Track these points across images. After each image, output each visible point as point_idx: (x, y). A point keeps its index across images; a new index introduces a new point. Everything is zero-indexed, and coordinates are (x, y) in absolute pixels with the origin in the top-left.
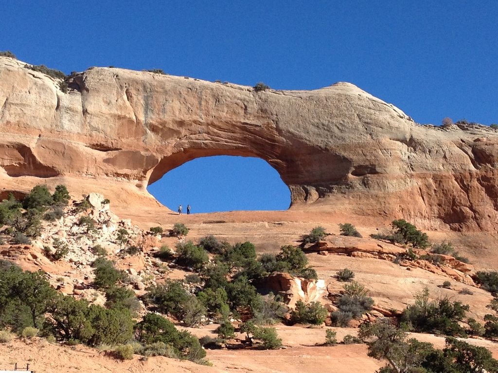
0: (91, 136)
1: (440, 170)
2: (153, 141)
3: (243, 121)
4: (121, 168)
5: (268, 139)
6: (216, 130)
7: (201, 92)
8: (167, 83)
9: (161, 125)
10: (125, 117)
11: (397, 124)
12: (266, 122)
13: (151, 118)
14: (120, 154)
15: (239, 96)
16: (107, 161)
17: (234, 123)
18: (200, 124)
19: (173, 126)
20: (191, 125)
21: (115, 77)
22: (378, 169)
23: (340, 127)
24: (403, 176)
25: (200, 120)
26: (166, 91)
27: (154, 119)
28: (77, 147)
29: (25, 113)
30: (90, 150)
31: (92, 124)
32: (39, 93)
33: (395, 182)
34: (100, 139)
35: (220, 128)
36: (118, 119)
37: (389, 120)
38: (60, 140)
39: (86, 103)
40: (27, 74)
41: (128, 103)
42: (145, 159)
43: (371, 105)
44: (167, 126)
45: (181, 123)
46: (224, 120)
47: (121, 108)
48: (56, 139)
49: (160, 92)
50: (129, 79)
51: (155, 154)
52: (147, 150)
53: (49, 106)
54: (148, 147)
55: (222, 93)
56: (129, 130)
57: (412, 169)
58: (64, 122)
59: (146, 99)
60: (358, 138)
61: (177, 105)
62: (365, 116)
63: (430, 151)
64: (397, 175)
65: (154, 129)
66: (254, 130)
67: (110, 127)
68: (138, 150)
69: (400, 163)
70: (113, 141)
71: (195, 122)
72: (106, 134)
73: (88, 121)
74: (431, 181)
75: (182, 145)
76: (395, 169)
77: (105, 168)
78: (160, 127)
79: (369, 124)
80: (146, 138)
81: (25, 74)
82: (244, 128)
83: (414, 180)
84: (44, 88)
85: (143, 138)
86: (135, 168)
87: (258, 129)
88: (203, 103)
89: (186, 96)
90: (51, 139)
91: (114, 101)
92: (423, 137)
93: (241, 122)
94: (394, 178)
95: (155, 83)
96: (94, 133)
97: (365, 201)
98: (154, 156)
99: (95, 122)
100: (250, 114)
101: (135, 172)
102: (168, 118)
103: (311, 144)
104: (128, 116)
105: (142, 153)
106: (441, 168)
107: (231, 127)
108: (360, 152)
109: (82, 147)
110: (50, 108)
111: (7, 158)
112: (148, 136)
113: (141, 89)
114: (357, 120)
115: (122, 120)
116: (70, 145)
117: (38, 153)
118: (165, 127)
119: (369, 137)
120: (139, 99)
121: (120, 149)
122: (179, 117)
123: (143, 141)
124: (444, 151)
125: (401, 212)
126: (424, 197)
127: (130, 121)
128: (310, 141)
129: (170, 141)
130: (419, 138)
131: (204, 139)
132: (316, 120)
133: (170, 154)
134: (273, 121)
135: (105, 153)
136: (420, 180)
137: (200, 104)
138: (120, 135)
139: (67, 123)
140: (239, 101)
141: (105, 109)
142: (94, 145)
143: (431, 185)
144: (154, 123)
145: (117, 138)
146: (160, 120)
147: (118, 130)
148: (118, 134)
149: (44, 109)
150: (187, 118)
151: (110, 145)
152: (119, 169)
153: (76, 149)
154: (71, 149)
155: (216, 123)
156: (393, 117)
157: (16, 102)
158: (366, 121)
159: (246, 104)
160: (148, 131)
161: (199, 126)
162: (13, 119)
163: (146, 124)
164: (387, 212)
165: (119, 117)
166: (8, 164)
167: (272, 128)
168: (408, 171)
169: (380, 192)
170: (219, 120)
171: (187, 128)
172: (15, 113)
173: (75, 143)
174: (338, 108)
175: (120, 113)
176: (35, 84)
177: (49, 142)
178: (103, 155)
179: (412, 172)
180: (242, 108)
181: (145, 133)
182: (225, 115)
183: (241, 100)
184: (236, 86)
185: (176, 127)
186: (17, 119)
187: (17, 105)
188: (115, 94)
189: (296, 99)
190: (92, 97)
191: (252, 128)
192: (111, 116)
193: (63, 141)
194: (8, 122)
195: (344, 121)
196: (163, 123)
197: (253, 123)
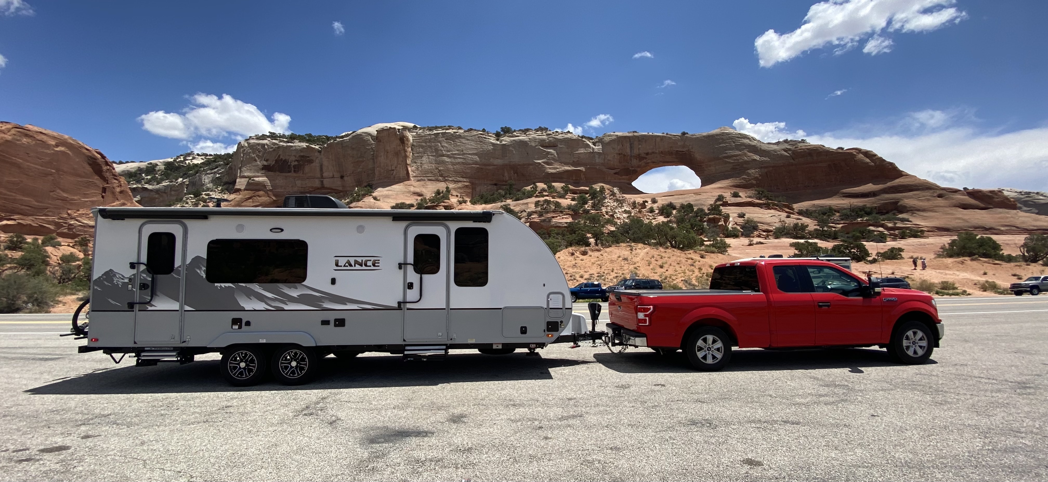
5: (689, 157)
6: (663, 156)
7: (655, 139)
8: (640, 137)
10: (622, 154)
12: (687, 149)
14: (621, 170)
15: (674, 139)
16: (615, 173)
17: (672, 151)
18: (656, 153)
21: (616, 136)
26: (639, 140)
27: (635, 153)
28: (602, 169)
29: (580, 157)
30: (608, 170)
32: (585, 147)
34: (611, 164)
35: (665, 154)
38: (595, 167)
39: (604, 150)
40: (580, 140)
41: (623, 148)
42: (632, 171)
43: (740, 136)
45: (647, 154)
46: (667, 150)
47: (619, 150)
49: (637, 141)
51: (636, 168)
52: (632, 167)
54: (633, 165)
55: (665, 138)
56: (624, 159)
59: (631, 145)
60: (733, 152)
63: (771, 155)
67: (616, 159)
68: (629, 167)
69: (755, 162)
70: (617, 165)
71: (653, 153)
72: (614, 162)
73: (606, 157)
77: (615, 177)
80: (632, 162)
81: (578, 140)
82: (677, 153)
83: (763, 169)
84: (587, 145)
86: (627, 175)
87: (683, 153)
89: (648, 142)
90: (591, 166)
91: (616, 147)
93: (675, 151)
95: (634, 137)
96: (609, 162)
98: (636, 170)
99: (609, 157)
100: (679, 146)
101: (628, 177)
102: (641, 152)
103: (710, 157)
105: (630, 169)
107: (670, 152)
109: (604, 169)
110: (590, 153)
111: (574, 176)
113: (628, 140)
117: (587, 173)
120: (628, 145)
121: (621, 168)
122: (646, 152)
123: (630, 163)
126: (768, 177)
127: (625, 155)
129: (642, 162)
130: (765, 149)
131: (658, 160)
132: (712, 146)
134: (690, 148)
135: (614, 170)
136: (766, 169)
137: (655, 145)
139: (597, 159)
140: (673, 141)
141: (613, 151)
142: (609, 167)
144: (635, 155)
147: (619, 160)
149: (587, 154)
150: (650, 151)
151: (616, 167)
154: (599, 170)
155: (663, 151)
159: (677, 142)
160: (632, 159)
163: (631, 156)
165: (619, 154)
167: (690, 151)
170: (665, 150)
172: (576, 157)
173: (601, 167)
176: (583, 144)
177: (591, 168)
179: (762, 166)
180: (675, 144)
185: (645, 156)
186: (577, 159)
187: (576, 153)
190: (607, 146)
191: (681, 153)
196: (639, 155)
197: (681, 150)
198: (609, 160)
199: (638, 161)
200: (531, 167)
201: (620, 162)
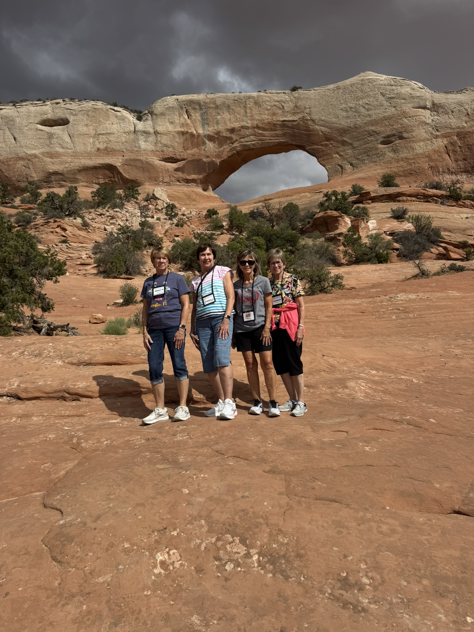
0: (163, 151)
1: (464, 127)
2: (212, 149)
3: (282, 119)
4: (189, 174)
5: (304, 130)
6: (260, 132)
7: (246, 102)
8: (217, 99)
9: (216, 134)
10: (187, 132)
11: (418, 94)
12: (301, 116)
13: (208, 130)
14: (187, 163)
15: (277, 99)
16: (177, 170)
17: (275, 122)
18: (247, 128)
19: (226, 134)
20: (240, 130)
21: (176, 101)
22: (405, 135)
23: (366, 107)
24: (429, 138)
25: (247, 125)
26: (217, 106)
27: (210, 130)
28: (152, 161)
29: (110, 140)
30: (163, 163)
31: (162, 141)
32: (119, 123)
33: (422, 144)
34: (170, 152)
35: (264, 129)
36: (182, 135)
37: (411, 92)
38: (139, 158)
39: (156, 126)
40: (110, 110)
41: (189, 121)
42: (207, 164)
43: (393, 83)
44: (220, 134)
45: (232, 130)
46: (266, 121)
47: (183, 125)
48: (136, 157)
49: (213, 107)
50: (187, 101)
51: (214, 159)
52: (208, 157)
53: (127, 132)
54: (208, 154)
55: (262, 99)
56: (192, 142)
57: (437, 130)
58: (140, 143)
59: (202, 115)
60: (384, 112)
61: (226, 116)
62: (388, 92)
63: (452, 112)
64: (423, 137)
65: (211, 138)
66: (292, 124)
67: (176, 142)
68: (201, 158)
69: (425, 127)
70: (180, 154)
71: (243, 127)
72: (174, 148)
73: (159, 139)
74: (455, 138)
75: (235, 148)
76: (421, 133)
77: (176, 176)
78: (216, 136)
79: (393, 98)
80: (206, 148)
81: (108, 110)
82: (284, 124)
83: (440, 140)
84: (123, 119)
85: (203, 148)
86: (200, 173)
87: (295, 123)
88: (248, 111)
89: (233, 107)
90: (132, 157)
91: (177, 121)
92: (444, 101)
93: (280, 121)
94: (421, 141)
95: (208, 101)
96: (165, 149)
97: (396, 165)
98: (214, 161)
99: (165, 140)
100: (287, 112)
101: (201, 176)
102: (221, 128)
103: (341, 127)
104: (190, 131)
105: (204, 160)
106: (465, 125)
107: (272, 126)
108: (387, 123)
109: (157, 162)
110: (129, 133)
111: (100, 177)
112: (207, 145)
113: (197, 107)
114: (381, 98)
115: (185, 135)
116: (147, 161)
117: (124, 170)
118: (219, 136)
119: (393, 109)
120: (197, 116)
121: (187, 159)
122: (230, 126)
123: (204, 150)
124: (466, 110)
125: (430, 169)
126: (450, 154)
127: (192, 135)
128: (340, 124)
129: (225, 147)
130: (441, 102)
131: (251, 141)
132: (344, 106)
133: (226, 157)
134: (307, 114)
135: (175, 164)
136: (445, 139)
137: (246, 112)
138: (186, 148)
139: (143, 143)
140: (277, 103)
141: (171, 128)
142: (166, 159)
143: (456, 142)
144: (210, 133)
145: (184, 151)
146: (215, 131)
147: (183, 144)
148: (184, 147)
149: (124, 135)
150: (236, 125)
151: (179, 157)
152: (188, 175)
153: (151, 163)
154: (148, 163)
155: (260, 125)
156: (414, 89)
157: (102, 132)
158: (390, 96)
159: (283, 104)
160: (207, 141)
161: (246, 130)
162: (102, 146)
163: (205, 136)
164: (418, 171)
165: (183, 133)
166: (103, 182)
167: (307, 120)
168: (434, 132)
169: (409, 155)
170: (263, 122)
171: (237, 133)
172: (103, 141)
173: (151, 159)
174: (362, 91)
175: (183, 130)
176: (116, 116)
177: (131, 160)
178: (175, 165)
179: (438, 133)
180: (280, 108)
181: (204, 143)
182: (266, 117)
183: (278, 102)
184: (274, 91)
185: (228, 135)
186: (105, 145)
187: (103, 134)
188: (178, 115)
189: (324, 92)
190: (160, 120)
191: (289, 124)
192: (177, 133)
193: (141, 158)
194: (98, 149)
195: (369, 101)
196: (218, 133)
197: (291, 119)
198: (166, 146)
199: (217, 146)
200: (22, 162)
201: (185, 148)
